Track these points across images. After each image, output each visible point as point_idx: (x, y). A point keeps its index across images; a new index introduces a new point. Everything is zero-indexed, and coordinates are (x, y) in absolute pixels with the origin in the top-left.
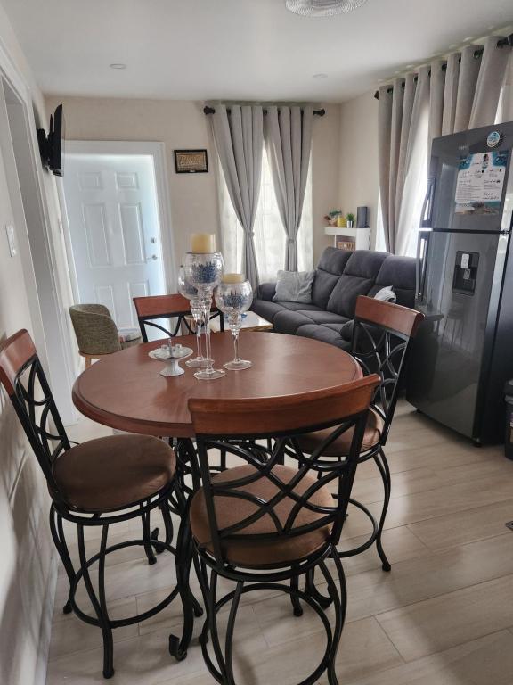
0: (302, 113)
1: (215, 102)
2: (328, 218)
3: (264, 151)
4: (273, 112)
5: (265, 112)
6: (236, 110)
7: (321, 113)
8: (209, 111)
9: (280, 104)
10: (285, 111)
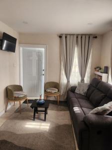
0: (89, 38)
1: (62, 34)
2: (95, 69)
3: (76, 49)
4: (79, 37)
5: (77, 37)
6: (68, 37)
7: (96, 37)
8: (60, 37)
9: (82, 35)
10: (84, 37)
